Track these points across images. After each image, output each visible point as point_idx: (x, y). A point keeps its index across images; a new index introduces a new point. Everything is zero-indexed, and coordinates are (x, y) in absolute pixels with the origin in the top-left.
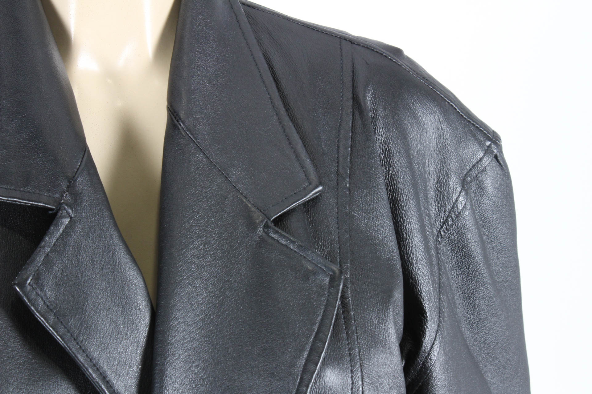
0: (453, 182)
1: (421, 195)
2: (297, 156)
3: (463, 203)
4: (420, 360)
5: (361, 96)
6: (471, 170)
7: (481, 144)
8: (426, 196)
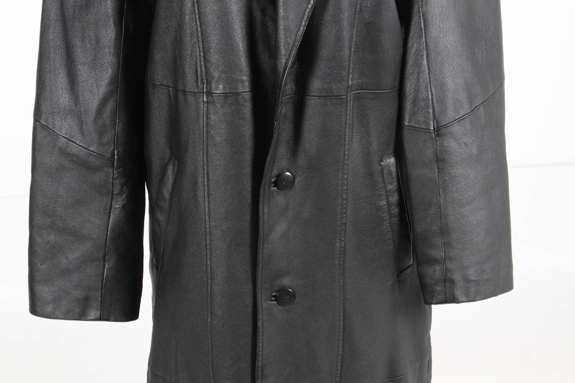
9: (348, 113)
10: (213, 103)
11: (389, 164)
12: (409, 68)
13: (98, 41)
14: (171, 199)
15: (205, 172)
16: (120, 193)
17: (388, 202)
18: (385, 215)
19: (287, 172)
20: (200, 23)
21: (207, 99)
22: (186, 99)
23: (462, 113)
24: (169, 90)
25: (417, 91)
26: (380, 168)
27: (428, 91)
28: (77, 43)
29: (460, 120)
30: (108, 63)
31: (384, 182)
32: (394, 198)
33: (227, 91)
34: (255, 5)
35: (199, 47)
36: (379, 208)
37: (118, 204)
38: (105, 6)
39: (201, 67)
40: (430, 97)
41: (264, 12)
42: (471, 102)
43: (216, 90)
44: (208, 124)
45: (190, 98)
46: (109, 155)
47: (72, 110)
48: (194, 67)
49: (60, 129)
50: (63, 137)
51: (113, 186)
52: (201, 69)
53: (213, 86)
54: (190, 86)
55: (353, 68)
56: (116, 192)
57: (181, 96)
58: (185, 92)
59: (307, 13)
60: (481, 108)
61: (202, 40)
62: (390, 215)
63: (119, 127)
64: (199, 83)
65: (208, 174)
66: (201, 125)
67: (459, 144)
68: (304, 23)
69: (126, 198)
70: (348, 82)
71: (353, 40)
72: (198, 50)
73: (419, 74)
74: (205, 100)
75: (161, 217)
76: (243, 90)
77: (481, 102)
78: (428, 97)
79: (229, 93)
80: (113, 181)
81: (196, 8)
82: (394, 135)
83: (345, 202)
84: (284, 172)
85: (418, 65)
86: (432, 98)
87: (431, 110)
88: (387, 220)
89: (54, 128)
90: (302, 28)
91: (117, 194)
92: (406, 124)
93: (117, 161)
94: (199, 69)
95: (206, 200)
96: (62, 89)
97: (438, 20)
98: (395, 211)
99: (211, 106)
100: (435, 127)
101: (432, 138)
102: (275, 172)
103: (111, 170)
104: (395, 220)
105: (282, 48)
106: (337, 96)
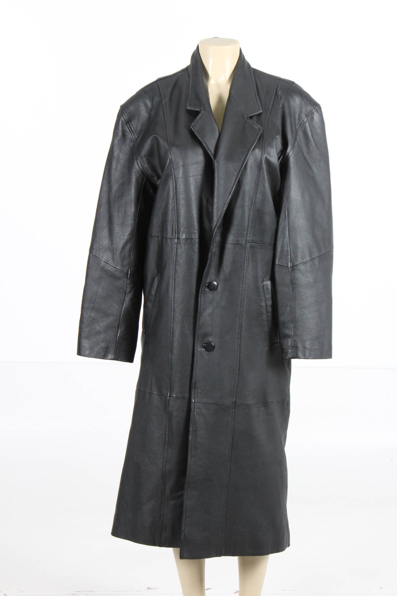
0: (303, 116)
1: (292, 117)
2: (258, 104)
3: (305, 121)
4: (286, 155)
5: (278, 91)
6: (309, 112)
7: (312, 106)
8: (295, 118)
9: (246, 253)
10: (180, 243)
11: (267, 284)
12: (279, 235)
13: (125, 213)
14: (156, 295)
15: (174, 278)
16: (130, 292)
17: (266, 304)
18: (264, 311)
19: (215, 281)
20: (176, 204)
21: (177, 241)
22: (167, 241)
23: (306, 260)
24: (159, 238)
25: (282, 247)
26: (262, 285)
27: (288, 247)
28: (115, 214)
29: (305, 263)
30: (130, 224)
31: (264, 293)
32: (270, 303)
33: (187, 237)
34: (203, 197)
35: (175, 216)
36: (261, 307)
37: (128, 298)
38: (131, 196)
39: (175, 225)
40: (289, 250)
41: (207, 201)
42: (310, 256)
43: (182, 237)
44: (176, 254)
45: (169, 241)
46: (126, 271)
47: (109, 248)
48: (172, 225)
49: (103, 257)
50: (104, 261)
51: (126, 288)
52: (175, 227)
53: (180, 235)
54: (169, 235)
55: (250, 231)
56: (127, 292)
57: (164, 240)
58: (166, 238)
59: (227, 201)
60: (317, 260)
61: (177, 212)
62: (267, 310)
63: (132, 257)
64: (174, 233)
65: (175, 279)
66: (173, 254)
67: (303, 275)
68: (226, 206)
69: (133, 295)
70: (247, 238)
71: (250, 217)
72: (174, 217)
73: (284, 238)
74: (176, 242)
75: (150, 305)
76: (195, 238)
77: (316, 256)
78: (288, 250)
79: (188, 238)
80: (127, 285)
81: (175, 197)
82: (270, 269)
83: (243, 300)
84: (212, 282)
85: (284, 234)
86: (290, 251)
87: (289, 257)
88: (265, 314)
89: (99, 256)
90: (225, 208)
91: (128, 293)
92: (277, 263)
93: (130, 275)
94: (174, 226)
95: (173, 293)
96: (105, 237)
97: (294, 212)
98: (270, 309)
99: (179, 244)
100: (291, 266)
101: (289, 271)
102: (208, 281)
103: (126, 279)
104: (270, 314)
105: (215, 217)
106: (241, 244)
